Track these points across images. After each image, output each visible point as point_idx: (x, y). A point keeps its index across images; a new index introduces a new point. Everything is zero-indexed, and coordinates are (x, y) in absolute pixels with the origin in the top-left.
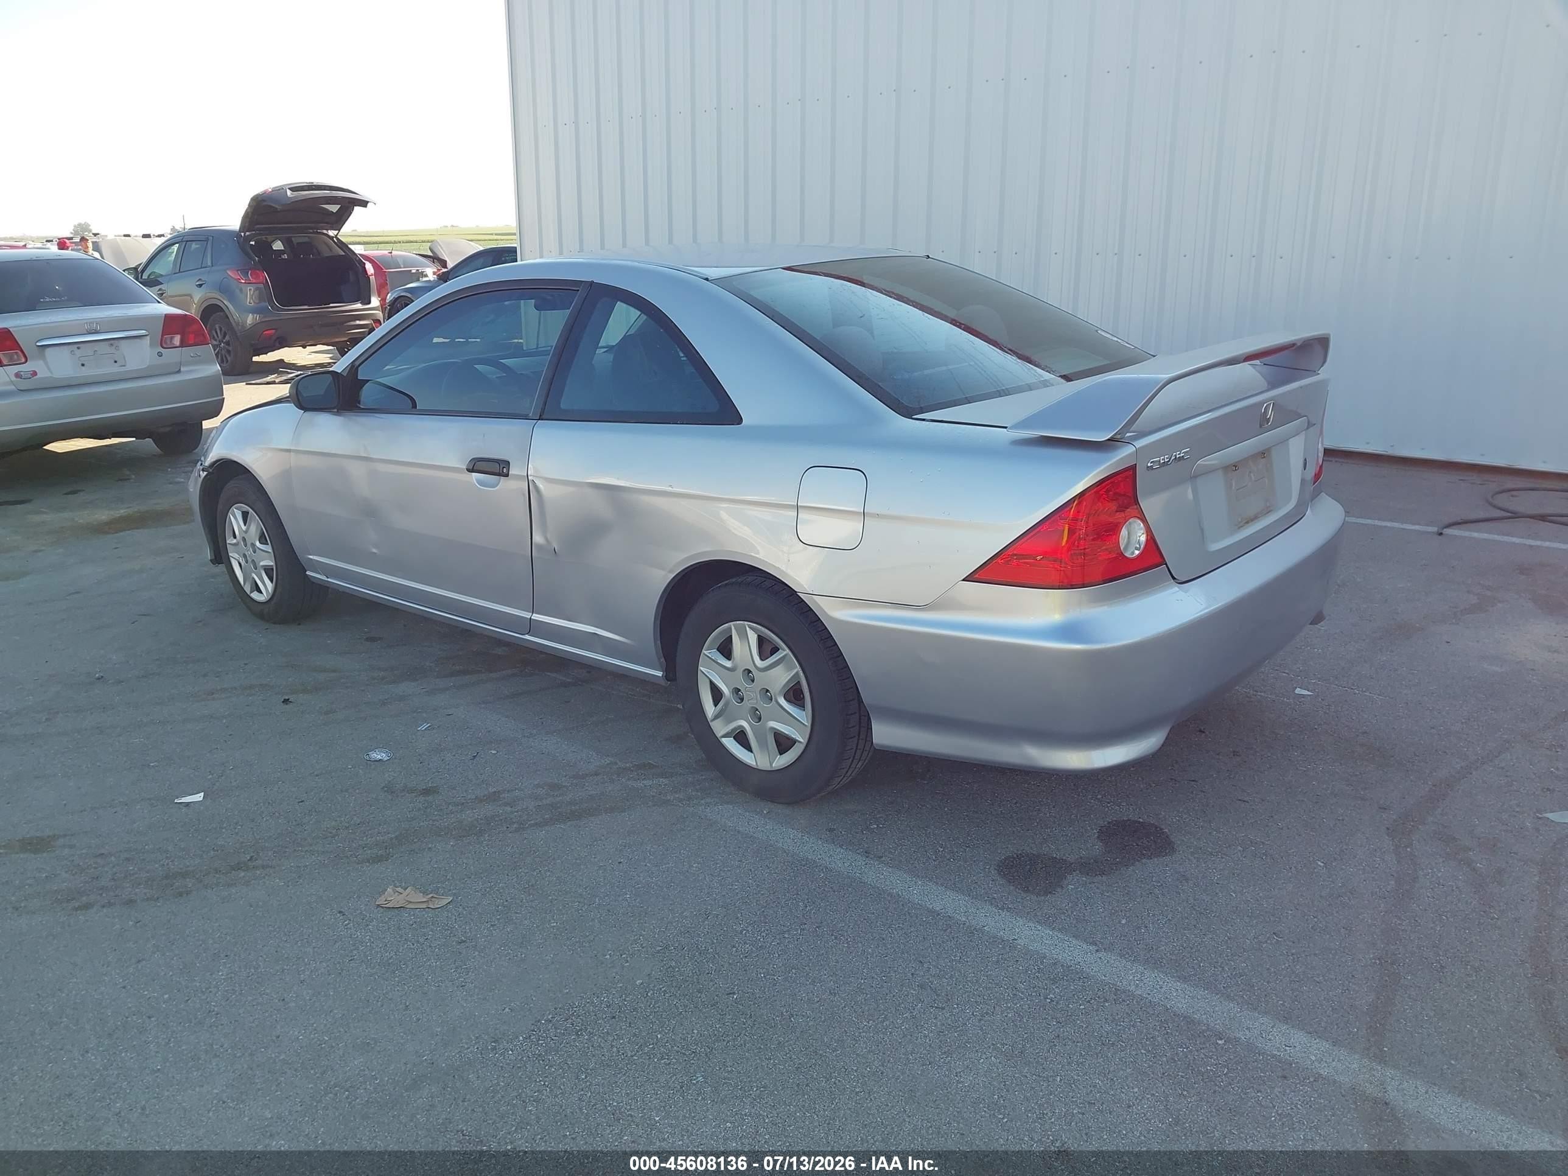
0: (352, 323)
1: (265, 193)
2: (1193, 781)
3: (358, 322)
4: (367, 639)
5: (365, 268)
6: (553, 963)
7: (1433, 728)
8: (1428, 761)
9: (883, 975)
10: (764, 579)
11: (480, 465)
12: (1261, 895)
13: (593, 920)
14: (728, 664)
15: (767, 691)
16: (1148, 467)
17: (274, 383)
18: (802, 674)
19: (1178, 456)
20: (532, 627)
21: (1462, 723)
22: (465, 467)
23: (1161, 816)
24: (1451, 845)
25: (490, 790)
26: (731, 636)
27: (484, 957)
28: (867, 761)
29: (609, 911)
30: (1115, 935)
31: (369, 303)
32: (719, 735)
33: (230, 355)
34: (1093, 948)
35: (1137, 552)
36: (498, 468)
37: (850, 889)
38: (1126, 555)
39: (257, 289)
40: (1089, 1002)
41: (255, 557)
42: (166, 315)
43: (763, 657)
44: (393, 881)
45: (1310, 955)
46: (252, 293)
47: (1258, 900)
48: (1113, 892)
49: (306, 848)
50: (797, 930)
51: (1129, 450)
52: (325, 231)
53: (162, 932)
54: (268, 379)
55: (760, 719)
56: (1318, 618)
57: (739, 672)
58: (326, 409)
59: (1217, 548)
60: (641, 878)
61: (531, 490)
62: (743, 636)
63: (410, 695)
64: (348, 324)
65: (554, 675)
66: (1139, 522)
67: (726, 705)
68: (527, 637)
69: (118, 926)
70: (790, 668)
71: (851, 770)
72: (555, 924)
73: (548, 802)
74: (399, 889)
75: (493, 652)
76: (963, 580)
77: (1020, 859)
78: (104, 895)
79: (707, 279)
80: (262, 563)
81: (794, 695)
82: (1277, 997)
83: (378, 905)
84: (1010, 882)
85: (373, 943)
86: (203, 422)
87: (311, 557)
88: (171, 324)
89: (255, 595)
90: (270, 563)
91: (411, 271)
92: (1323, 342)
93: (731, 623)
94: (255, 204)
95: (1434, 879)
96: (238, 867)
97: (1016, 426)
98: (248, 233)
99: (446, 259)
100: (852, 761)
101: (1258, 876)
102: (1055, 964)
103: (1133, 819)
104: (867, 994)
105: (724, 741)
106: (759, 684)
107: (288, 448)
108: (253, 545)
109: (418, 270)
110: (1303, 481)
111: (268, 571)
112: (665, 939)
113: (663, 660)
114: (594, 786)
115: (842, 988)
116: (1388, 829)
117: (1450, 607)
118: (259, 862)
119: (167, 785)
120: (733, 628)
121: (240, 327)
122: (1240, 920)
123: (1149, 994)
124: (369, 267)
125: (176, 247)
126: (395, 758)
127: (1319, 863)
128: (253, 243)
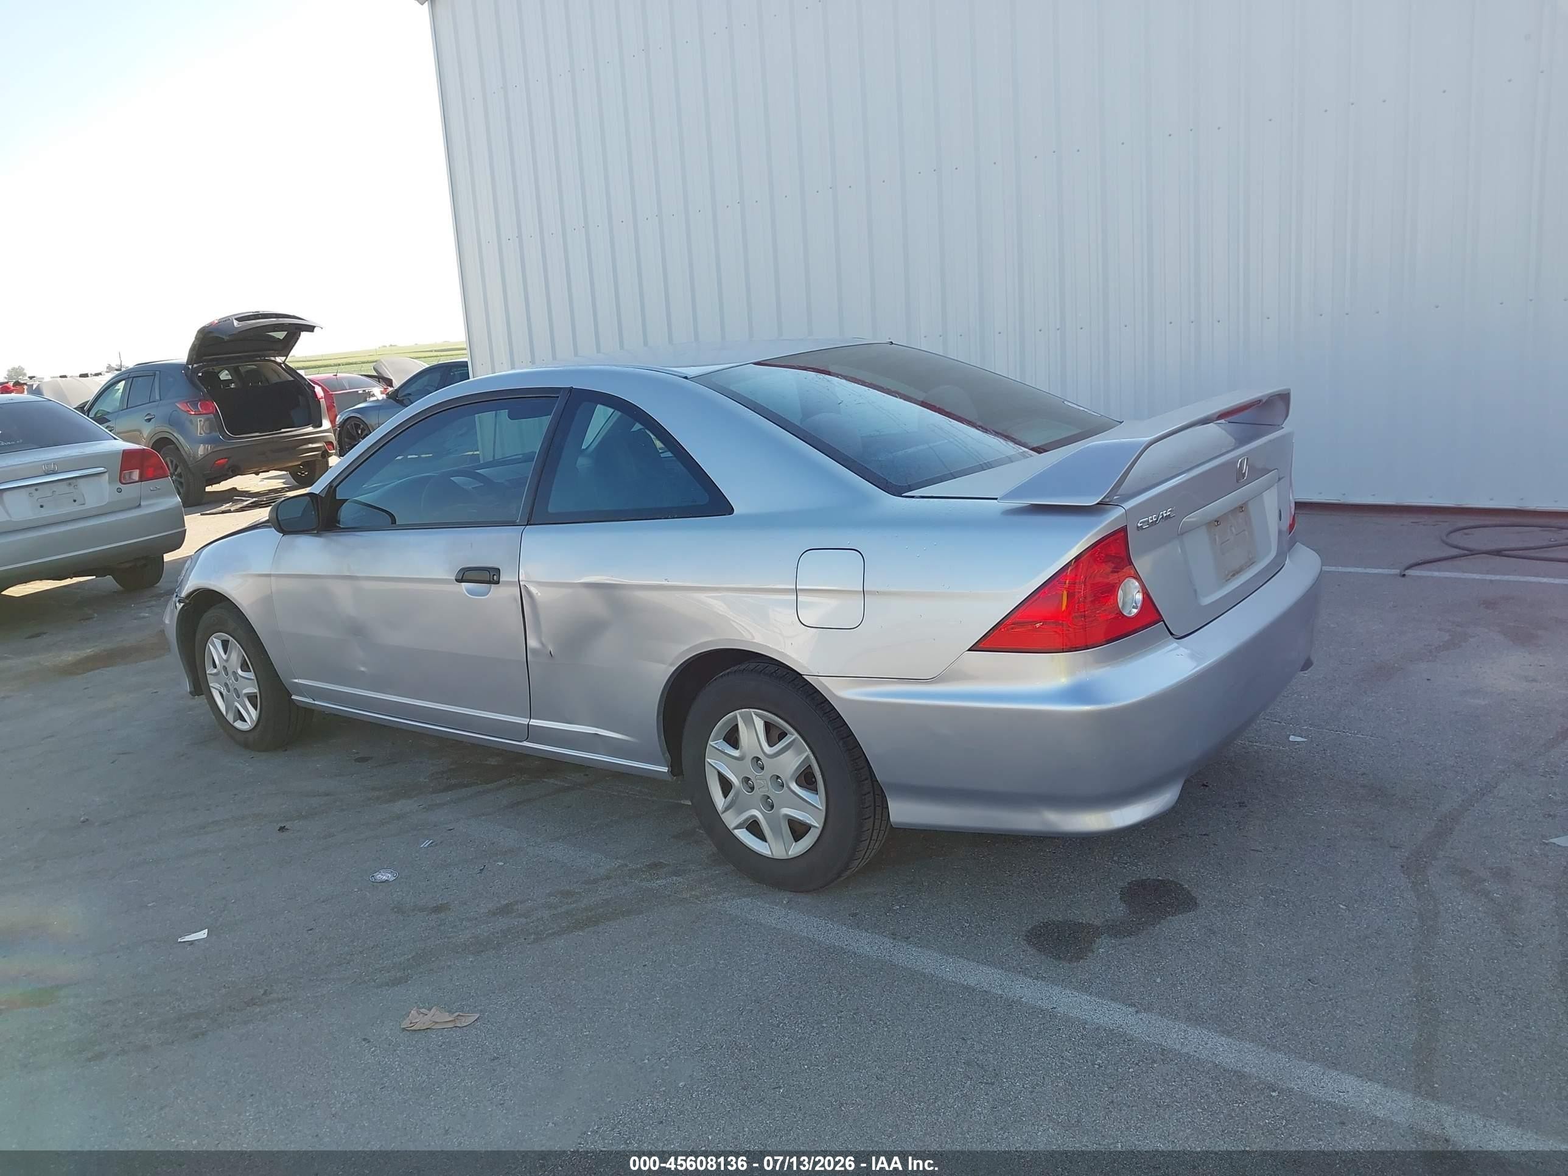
0: (305, 447)
1: (211, 325)
2: (1205, 835)
3: (310, 446)
4: (357, 760)
5: (315, 392)
6: (590, 1072)
7: (1429, 764)
8: (1429, 797)
9: (927, 1055)
10: (767, 665)
11: (469, 575)
12: (1289, 942)
13: (626, 1025)
14: (736, 753)
15: (778, 777)
16: (1138, 527)
17: (229, 511)
18: (812, 757)
19: (1165, 515)
20: (530, 733)
21: (1456, 757)
22: (454, 578)
23: (1178, 873)
24: (1466, 878)
25: (502, 902)
26: (737, 725)
27: (520, 1072)
28: (883, 842)
29: (641, 1015)
30: (1153, 995)
31: (321, 425)
32: (731, 826)
33: (182, 487)
34: (1132, 1010)
35: (1135, 611)
36: (489, 576)
37: (881, 973)
38: (1125, 614)
39: (208, 419)
40: (1137, 1064)
41: (237, 685)
42: (124, 451)
43: (771, 744)
44: (416, 1003)
45: (1348, 999)
46: (202, 423)
47: (1287, 948)
48: (1143, 952)
49: (322, 977)
50: (834, 1018)
51: (1118, 512)
52: (273, 358)
53: (182, 1076)
54: (223, 508)
55: (772, 807)
56: (1307, 665)
57: (748, 761)
58: (307, 531)
59: (1210, 602)
60: (669, 980)
61: (523, 595)
62: (750, 722)
63: (408, 813)
64: (301, 448)
65: (552, 781)
66: (1134, 581)
67: (737, 795)
68: (525, 744)
69: (135, 1074)
70: (799, 752)
71: (869, 851)
72: (587, 1033)
73: (563, 910)
74: (423, 1010)
75: (486, 762)
76: (969, 650)
77: (1047, 928)
78: (117, 1043)
79: (686, 378)
80: (245, 691)
81: (806, 779)
82: (1322, 1043)
83: (404, 1028)
84: (1041, 951)
85: (403, 1068)
86: (164, 555)
87: (296, 681)
88: (129, 459)
89: (239, 725)
90: (253, 690)
91: (357, 391)
92: (1284, 398)
93: (737, 712)
94: (201, 336)
95: (1455, 913)
96: (252, 1002)
97: (1006, 497)
98: (195, 366)
99: (392, 378)
100: (870, 842)
101: (1283, 924)
102: (1098, 1029)
103: (1152, 878)
104: (914, 1076)
105: (737, 832)
106: (768, 772)
107: (269, 573)
108: (235, 673)
109: (364, 391)
110: (1280, 532)
111: (252, 698)
112: (702, 1039)
113: (667, 755)
114: (607, 890)
115: (889, 1072)
116: (1402, 867)
117: (1425, 645)
118: (274, 995)
119: (168, 925)
120: (738, 716)
121: (191, 459)
122: (1274, 969)
123: (1196, 1051)
124: (318, 390)
125: (122, 384)
126: (401, 878)
127: (1341, 906)
128: (200, 374)
